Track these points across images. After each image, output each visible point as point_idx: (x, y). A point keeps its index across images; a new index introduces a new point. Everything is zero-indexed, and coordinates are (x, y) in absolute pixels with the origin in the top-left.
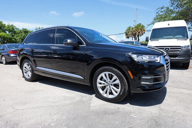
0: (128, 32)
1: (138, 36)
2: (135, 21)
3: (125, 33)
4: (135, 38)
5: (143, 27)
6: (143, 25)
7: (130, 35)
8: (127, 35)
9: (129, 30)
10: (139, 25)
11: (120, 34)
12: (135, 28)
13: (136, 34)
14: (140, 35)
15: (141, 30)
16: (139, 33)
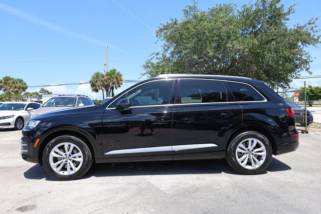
0: (96, 82)
1: (112, 88)
2: (105, 65)
3: (90, 82)
4: (107, 91)
5: (119, 75)
6: (119, 73)
7: (99, 87)
8: (93, 85)
9: (97, 78)
10: (113, 71)
11: (81, 84)
12: (107, 76)
13: (108, 85)
14: (116, 87)
15: (117, 79)
16: (114, 83)
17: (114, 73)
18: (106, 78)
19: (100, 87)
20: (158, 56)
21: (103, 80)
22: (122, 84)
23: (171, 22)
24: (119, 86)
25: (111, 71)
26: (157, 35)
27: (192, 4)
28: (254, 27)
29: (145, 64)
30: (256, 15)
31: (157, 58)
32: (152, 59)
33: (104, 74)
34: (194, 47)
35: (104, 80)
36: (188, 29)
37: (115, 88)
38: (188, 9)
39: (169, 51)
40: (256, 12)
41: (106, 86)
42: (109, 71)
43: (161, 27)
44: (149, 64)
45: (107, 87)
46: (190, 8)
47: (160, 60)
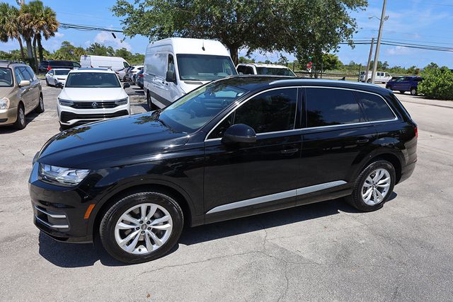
1: (39, 37)
4: (29, 41)
5: (50, 13)
9: (5, 15)
10: (37, 5)
12: (25, 12)
13: (30, 30)
14: (45, 35)
15: (45, 20)
16: (41, 28)
17: (39, 9)
18: (23, 16)
19: (14, 33)
21: (18, 19)
22: (57, 31)
24: (53, 34)
25: (32, 4)
33: (19, 8)
35: (21, 20)
37: (43, 38)
41: (25, 31)
42: (27, 3)
44: (124, 7)
45: (27, 34)
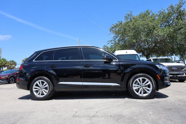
20: (112, 42)
23: (118, 23)
26: (110, 30)
27: (129, 13)
28: (168, 22)
29: (103, 47)
30: (169, 15)
31: (111, 43)
32: (108, 44)
34: (134, 35)
36: (129, 26)
38: (127, 15)
39: (117, 40)
40: (169, 14)
43: (113, 26)
46: (128, 15)
47: (113, 44)
